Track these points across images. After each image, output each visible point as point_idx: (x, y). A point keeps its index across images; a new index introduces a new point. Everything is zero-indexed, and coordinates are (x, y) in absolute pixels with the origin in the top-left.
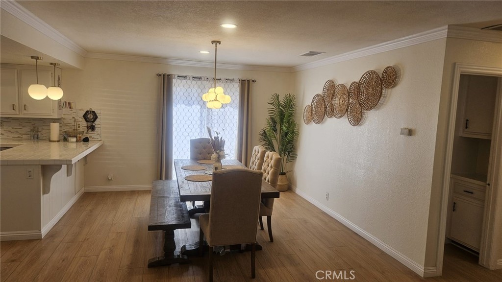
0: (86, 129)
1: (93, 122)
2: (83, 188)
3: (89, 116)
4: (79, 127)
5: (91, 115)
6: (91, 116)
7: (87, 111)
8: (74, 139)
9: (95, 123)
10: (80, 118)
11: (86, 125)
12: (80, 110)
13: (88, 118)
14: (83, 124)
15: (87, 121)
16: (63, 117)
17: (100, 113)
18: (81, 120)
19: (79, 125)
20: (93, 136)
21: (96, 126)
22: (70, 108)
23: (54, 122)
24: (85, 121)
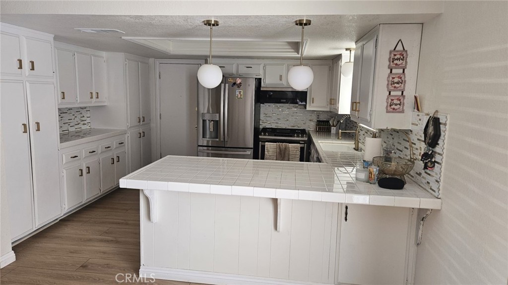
4: (420, 154)
20: (431, 181)
21: (437, 158)
22: (418, 109)
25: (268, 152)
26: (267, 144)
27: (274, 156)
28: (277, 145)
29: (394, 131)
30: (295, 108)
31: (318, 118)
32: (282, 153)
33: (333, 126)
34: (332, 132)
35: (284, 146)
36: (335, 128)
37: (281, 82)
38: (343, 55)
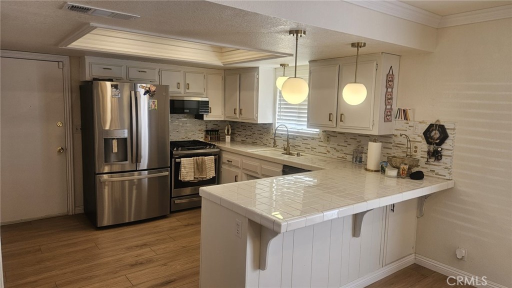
0: (426, 156)
1: (440, 144)
2: (413, 257)
3: (433, 134)
4: (416, 152)
5: (437, 132)
6: (436, 134)
7: (431, 125)
8: (394, 173)
9: (443, 146)
10: (419, 136)
11: (427, 150)
12: (420, 123)
13: (432, 138)
14: (423, 147)
15: (429, 143)
16: (395, 133)
17: (454, 129)
18: (419, 139)
19: (416, 147)
20: (437, 169)
21: (444, 153)
22: (406, 119)
23: (375, 141)
24: (426, 143)
25: (185, 168)
26: (183, 160)
27: (191, 172)
28: (194, 159)
29: (359, 136)
30: (185, 118)
31: (206, 128)
32: (200, 167)
33: (228, 135)
34: (227, 141)
35: (200, 160)
36: (229, 137)
37: (179, 90)
38: (260, 68)
